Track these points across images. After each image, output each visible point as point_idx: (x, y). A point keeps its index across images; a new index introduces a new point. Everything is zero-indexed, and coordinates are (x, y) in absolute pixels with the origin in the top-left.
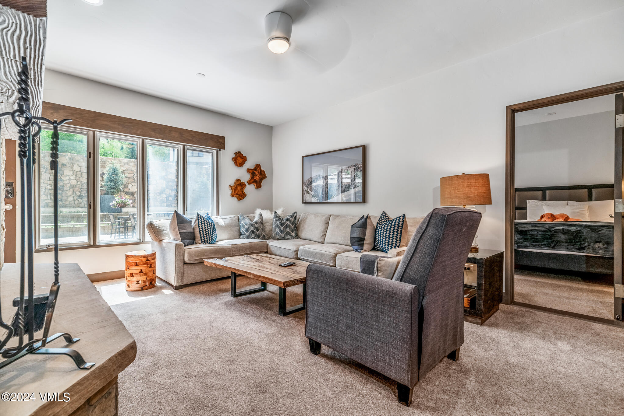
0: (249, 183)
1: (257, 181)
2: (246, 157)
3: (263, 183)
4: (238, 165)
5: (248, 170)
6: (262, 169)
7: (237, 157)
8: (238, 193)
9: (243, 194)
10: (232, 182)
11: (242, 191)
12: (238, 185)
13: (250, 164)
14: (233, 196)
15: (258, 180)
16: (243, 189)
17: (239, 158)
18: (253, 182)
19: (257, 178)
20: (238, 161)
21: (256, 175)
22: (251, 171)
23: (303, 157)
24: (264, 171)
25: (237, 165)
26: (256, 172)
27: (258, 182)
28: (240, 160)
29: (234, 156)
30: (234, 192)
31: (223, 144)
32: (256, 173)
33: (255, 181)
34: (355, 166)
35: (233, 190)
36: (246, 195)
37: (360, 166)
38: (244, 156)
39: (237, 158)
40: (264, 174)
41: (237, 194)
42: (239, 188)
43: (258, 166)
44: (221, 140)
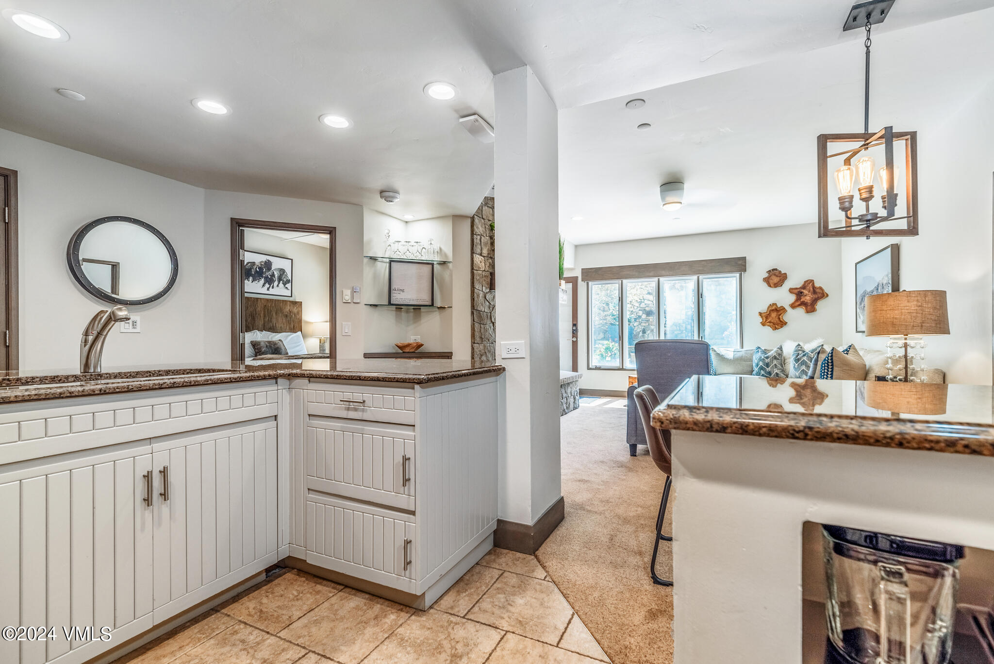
0: (793, 306)
1: (807, 302)
2: (786, 274)
3: (820, 305)
4: (772, 285)
5: (791, 291)
6: (817, 285)
7: (770, 276)
8: (772, 321)
9: (781, 321)
10: (764, 308)
11: (779, 318)
12: (773, 310)
13: (795, 281)
14: (763, 324)
15: (809, 302)
16: (780, 315)
17: (773, 277)
18: (799, 305)
19: (808, 298)
20: (771, 282)
21: (806, 295)
22: (796, 291)
23: (856, 264)
24: (821, 288)
25: (770, 286)
26: (804, 291)
27: (809, 304)
28: (776, 280)
29: (767, 275)
30: (765, 320)
31: (743, 265)
32: (805, 292)
33: (803, 304)
35: (764, 318)
36: (786, 323)
38: (783, 272)
39: (771, 278)
40: (821, 292)
41: (770, 322)
42: (774, 315)
43: (809, 283)
44: (740, 262)
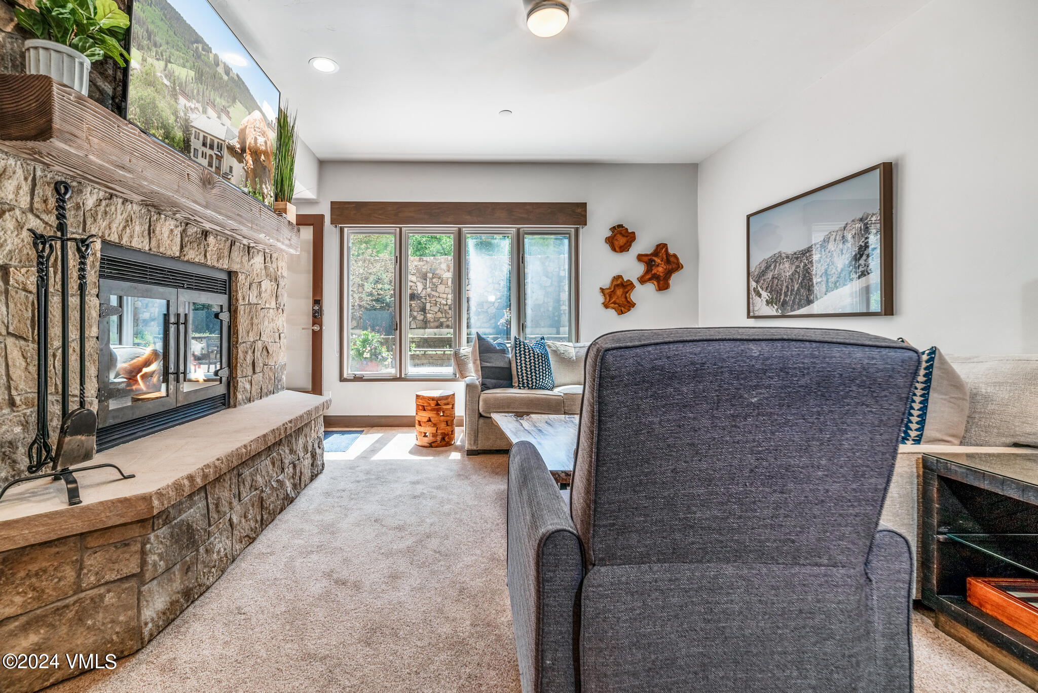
0: (642, 280)
1: (659, 276)
2: (634, 233)
3: (674, 279)
4: (617, 249)
5: (640, 258)
6: (671, 251)
7: (615, 235)
8: (618, 301)
9: (628, 302)
10: (606, 282)
11: (626, 298)
12: (618, 285)
13: (643, 245)
14: (606, 306)
15: (661, 275)
16: (627, 292)
17: (619, 237)
18: (650, 280)
19: (660, 270)
20: (616, 243)
21: (658, 266)
22: (646, 259)
23: (748, 217)
24: (675, 256)
25: (614, 249)
26: (656, 259)
27: (662, 278)
28: (622, 241)
29: (609, 234)
30: (608, 300)
31: (582, 215)
32: (658, 260)
33: (655, 278)
34: (861, 220)
35: (607, 296)
36: (633, 305)
37: (874, 219)
38: (630, 231)
39: (615, 238)
40: (676, 261)
41: (614, 303)
42: (619, 292)
43: (661, 248)
44: (579, 210)
